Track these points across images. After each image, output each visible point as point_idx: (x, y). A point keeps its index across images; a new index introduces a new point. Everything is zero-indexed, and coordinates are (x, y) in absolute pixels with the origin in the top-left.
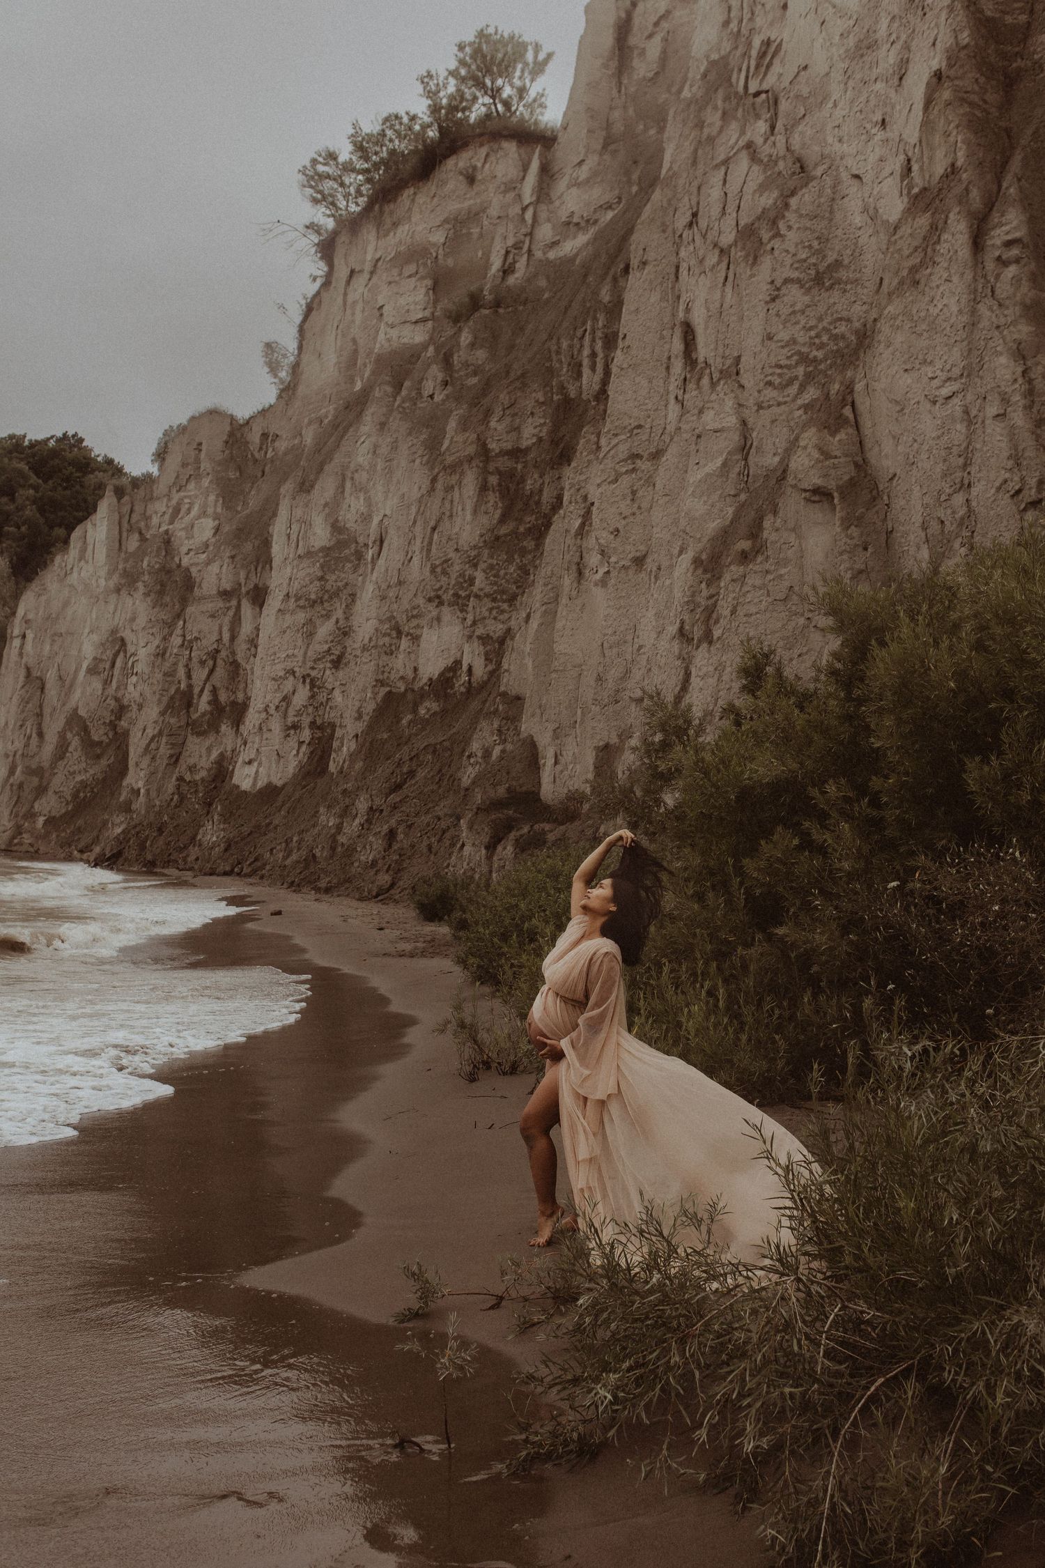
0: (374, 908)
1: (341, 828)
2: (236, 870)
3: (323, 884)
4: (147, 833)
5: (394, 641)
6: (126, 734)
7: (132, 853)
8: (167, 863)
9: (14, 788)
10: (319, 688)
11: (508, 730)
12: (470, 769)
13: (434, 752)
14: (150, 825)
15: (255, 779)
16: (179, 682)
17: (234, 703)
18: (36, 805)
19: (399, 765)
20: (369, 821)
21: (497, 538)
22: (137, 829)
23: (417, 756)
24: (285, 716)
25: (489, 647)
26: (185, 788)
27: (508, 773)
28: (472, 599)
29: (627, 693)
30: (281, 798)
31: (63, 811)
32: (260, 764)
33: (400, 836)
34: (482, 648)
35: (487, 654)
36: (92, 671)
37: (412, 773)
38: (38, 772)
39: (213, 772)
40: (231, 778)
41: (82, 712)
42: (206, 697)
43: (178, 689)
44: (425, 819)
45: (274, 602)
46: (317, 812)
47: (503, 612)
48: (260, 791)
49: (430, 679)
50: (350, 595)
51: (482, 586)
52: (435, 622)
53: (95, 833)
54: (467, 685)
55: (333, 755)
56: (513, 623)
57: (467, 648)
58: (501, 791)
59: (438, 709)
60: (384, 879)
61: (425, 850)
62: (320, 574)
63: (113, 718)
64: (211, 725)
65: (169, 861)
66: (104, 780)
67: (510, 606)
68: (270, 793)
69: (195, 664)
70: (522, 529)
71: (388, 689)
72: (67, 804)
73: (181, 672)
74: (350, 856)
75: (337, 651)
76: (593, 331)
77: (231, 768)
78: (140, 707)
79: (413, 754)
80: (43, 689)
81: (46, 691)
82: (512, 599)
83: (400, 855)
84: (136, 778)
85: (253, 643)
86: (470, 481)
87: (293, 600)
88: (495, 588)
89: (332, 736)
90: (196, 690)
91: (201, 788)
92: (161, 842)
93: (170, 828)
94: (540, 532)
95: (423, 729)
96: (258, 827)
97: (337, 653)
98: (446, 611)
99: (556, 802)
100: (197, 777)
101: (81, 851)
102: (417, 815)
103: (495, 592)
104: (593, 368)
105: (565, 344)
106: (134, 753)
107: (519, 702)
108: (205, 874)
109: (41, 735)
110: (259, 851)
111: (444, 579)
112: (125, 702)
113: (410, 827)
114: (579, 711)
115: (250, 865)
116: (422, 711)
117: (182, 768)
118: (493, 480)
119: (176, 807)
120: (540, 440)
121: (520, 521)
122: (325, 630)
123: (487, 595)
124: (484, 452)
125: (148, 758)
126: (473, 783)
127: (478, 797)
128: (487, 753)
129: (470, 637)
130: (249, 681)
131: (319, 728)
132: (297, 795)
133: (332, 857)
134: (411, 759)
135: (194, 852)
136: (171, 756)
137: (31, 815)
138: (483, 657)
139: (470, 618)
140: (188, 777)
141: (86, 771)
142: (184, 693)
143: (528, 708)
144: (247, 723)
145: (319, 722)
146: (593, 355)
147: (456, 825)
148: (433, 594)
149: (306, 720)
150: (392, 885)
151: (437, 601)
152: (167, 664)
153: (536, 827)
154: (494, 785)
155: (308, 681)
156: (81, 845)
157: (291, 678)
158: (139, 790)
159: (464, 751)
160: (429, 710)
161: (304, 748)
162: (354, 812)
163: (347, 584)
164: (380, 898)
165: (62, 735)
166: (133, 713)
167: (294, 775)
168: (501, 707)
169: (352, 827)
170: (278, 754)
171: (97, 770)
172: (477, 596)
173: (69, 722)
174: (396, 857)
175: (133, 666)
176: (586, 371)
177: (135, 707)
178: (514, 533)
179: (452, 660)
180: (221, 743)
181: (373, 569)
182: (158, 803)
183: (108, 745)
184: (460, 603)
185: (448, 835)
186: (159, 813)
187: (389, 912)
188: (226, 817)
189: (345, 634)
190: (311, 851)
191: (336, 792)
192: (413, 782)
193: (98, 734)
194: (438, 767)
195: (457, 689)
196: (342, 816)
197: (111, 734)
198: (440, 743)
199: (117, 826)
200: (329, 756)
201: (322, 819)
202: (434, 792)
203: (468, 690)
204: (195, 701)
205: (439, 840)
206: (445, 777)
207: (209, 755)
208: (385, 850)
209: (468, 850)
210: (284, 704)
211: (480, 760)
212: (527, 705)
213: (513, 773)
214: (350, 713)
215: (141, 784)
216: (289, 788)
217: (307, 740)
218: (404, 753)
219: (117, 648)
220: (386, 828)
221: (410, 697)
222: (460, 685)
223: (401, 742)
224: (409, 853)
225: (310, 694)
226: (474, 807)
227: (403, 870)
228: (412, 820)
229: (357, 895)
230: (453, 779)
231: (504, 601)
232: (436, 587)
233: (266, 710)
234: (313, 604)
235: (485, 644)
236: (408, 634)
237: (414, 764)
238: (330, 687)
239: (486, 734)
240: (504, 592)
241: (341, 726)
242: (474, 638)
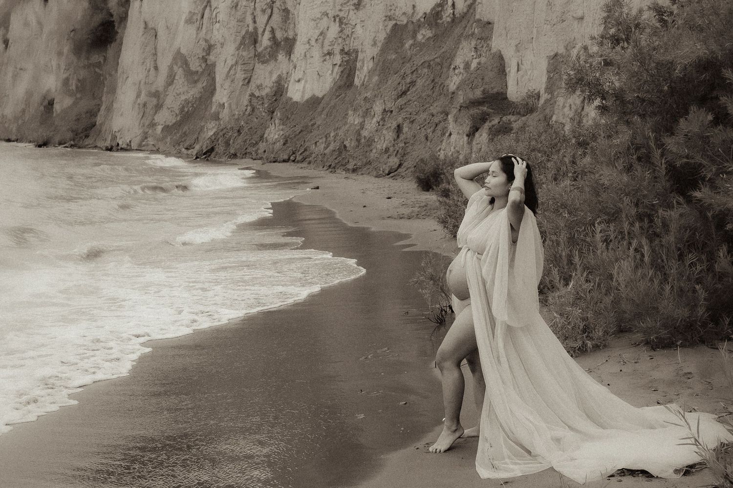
0: (387, 183)
1: (364, 125)
2: (292, 158)
3: (350, 166)
4: (230, 134)
6: (214, 65)
7: (220, 149)
8: (245, 155)
9: (141, 106)
10: (346, 24)
11: (482, 47)
12: (455, 78)
13: (429, 66)
14: (232, 128)
15: (303, 92)
16: (248, 26)
17: (287, 39)
18: (156, 118)
19: (403, 78)
20: (383, 119)
22: (223, 132)
23: (416, 70)
24: (322, 46)
26: (254, 101)
27: (483, 79)
29: (571, 13)
30: (321, 105)
31: (174, 121)
32: (306, 81)
33: (405, 129)
36: (189, 21)
37: (413, 83)
38: (156, 95)
39: (274, 89)
40: (287, 92)
41: (183, 51)
42: (267, 35)
43: (247, 32)
44: (424, 116)
46: (347, 114)
48: (307, 101)
49: (425, 13)
53: (196, 136)
54: (451, 16)
55: (357, 73)
58: (478, 93)
59: (431, 35)
61: (423, 139)
63: (205, 54)
64: (271, 55)
65: (246, 154)
66: (200, 98)
68: (314, 102)
69: (258, 12)
71: (394, 22)
72: (177, 115)
73: (249, 19)
74: (369, 146)
77: (286, 86)
78: (222, 45)
79: (414, 69)
80: (156, 36)
81: (158, 37)
83: (405, 143)
84: (221, 96)
89: (356, 59)
90: (260, 31)
91: (266, 101)
92: (240, 140)
93: (246, 129)
95: (421, 50)
96: (307, 127)
99: (519, 99)
100: (264, 93)
101: (187, 149)
102: (417, 113)
106: (219, 78)
107: (490, 26)
108: (270, 162)
109: (156, 68)
110: (307, 144)
112: (212, 43)
113: (412, 122)
114: (535, 31)
115: (301, 154)
116: (419, 37)
117: (253, 85)
119: (249, 115)
125: (229, 80)
126: (458, 88)
127: (461, 99)
128: (467, 66)
130: (297, 23)
131: (346, 53)
132: (332, 103)
133: (357, 146)
134: (412, 73)
135: (262, 146)
136: (245, 79)
137: (153, 125)
140: (257, 94)
141: (188, 92)
142: (252, 33)
143: (497, 29)
144: (296, 52)
145: (346, 50)
147: (445, 120)
149: (337, 49)
150: (400, 165)
152: (239, 13)
153: (504, 119)
154: (472, 89)
155: (337, 20)
156: (187, 144)
157: (325, 19)
158: (224, 104)
159: (450, 65)
160: (424, 36)
161: (337, 67)
162: (373, 114)
164: (391, 175)
165: (171, 68)
166: (218, 49)
167: (331, 89)
168: (477, 30)
169: (371, 124)
170: (318, 74)
171: (194, 92)
173: (174, 59)
174: (403, 144)
175: (216, 16)
177: (219, 46)
180: (279, 69)
182: (237, 113)
183: (202, 73)
185: (439, 127)
186: (238, 119)
187: (398, 185)
188: (285, 120)
190: (343, 142)
191: (360, 100)
192: (414, 89)
193: (195, 65)
194: (432, 78)
195: (444, 19)
196: (364, 117)
197: (204, 65)
198: (434, 60)
199: (210, 130)
200: (355, 73)
201: (350, 119)
202: (428, 96)
203: (453, 20)
204: (259, 39)
205: (434, 131)
206: (437, 85)
207: (271, 77)
208: (394, 140)
209: (454, 137)
210: (321, 37)
211: (462, 71)
212: (495, 26)
213: (487, 79)
214: (368, 42)
215: (225, 100)
216: (326, 99)
217: (339, 63)
218: (408, 68)
219: (205, 4)
220: (394, 125)
221: (410, 27)
222: (447, 16)
223: (405, 60)
224: (411, 142)
225: (340, 29)
226: (459, 105)
227: (407, 153)
228: (413, 117)
229: (375, 173)
230: (443, 86)
233: (308, 42)
237: (414, 76)
238: (353, 23)
239: (466, 51)
241: (362, 52)
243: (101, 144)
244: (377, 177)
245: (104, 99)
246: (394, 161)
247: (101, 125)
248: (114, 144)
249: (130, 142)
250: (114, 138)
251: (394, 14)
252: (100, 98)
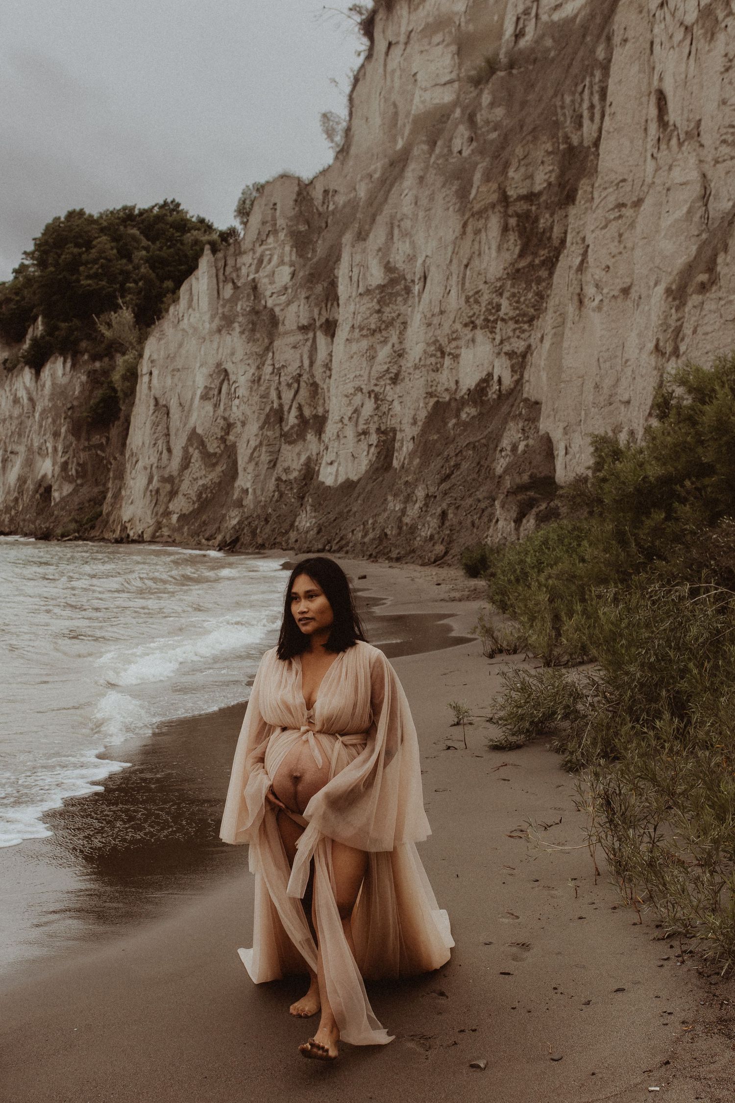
0: (433, 571)
1: (405, 511)
2: (327, 548)
3: (393, 555)
4: (256, 522)
5: (439, 360)
6: (234, 446)
7: (246, 539)
8: (274, 546)
9: (153, 493)
10: (382, 400)
11: (530, 428)
12: (502, 460)
13: (474, 447)
14: (258, 516)
15: (336, 476)
16: (272, 402)
17: (316, 417)
18: (170, 506)
19: (447, 460)
20: (426, 505)
21: (518, 271)
22: (250, 520)
23: (461, 451)
24: (357, 425)
25: (514, 361)
26: (283, 487)
27: (531, 463)
28: (499, 322)
29: (618, 397)
30: (357, 491)
31: (191, 509)
32: (339, 464)
33: (450, 516)
34: (508, 362)
35: (512, 366)
36: (205, 397)
37: (457, 466)
38: (170, 480)
39: (303, 472)
40: (318, 476)
41: (199, 431)
42: (294, 412)
43: (272, 408)
44: (470, 501)
45: (342, 333)
46: (386, 500)
47: (523, 331)
48: (341, 486)
49: (469, 390)
50: (403, 323)
51: (507, 311)
52: (471, 342)
53: (217, 525)
54: (498, 392)
55: (396, 454)
56: (532, 341)
57: (497, 363)
58: (526, 478)
59: (475, 414)
60: (440, 549)
61: (470, 526)
62: (377, 307)
63: (223, 434)
64: (298, 435)
65: (275, 544)
66: (220, 483)
67: (530, 325)
68: (349, 486)
69: (283, 388)
70: (537, 261)
71: (436, 399)
72: (194, 503)
73: (273, 395)
74: (412, 533)
75: (394, 370)
76: (591, 86)
77: (317, 468)
78: (244, 424)
79: (458, 451)
80: (168, 414)
81: (171, 415)
82: (531, 321)
83: (451, 530)
84: (244, 480)
85: (328, 367)
86: (494, 223)
87: (357, 331)
88: (518, 312)
89: (394, 439)
90: (286, 408)
91: (295, 486)
92: (268, 529)
93: (274, 518)
94: (551, 264)
95: (465, 430)
96: (341, 514)
97: (395, 371)
98: (480, 335)
99: (568, 484)
100: (291, 477)
101: (208, 539)
102: (463, 498)
103: (518, 315)
104: (592, 119)
105: (568, 99)
106: (242, 461)
107: (538, 406)
108: (302, 553)
109: (169, 450)
110: (344, 532)
111: (476, 307)
112: (232, 421)
113: (457, 508)
114: (583, 413)
115: (337, 542)
116: (464, 416)
117: (279, 468)
118: (513, 222)
119: (277, 501)
120: (550, 184)
121: (535, 254)
122: (384, 353)
123: (511, 319)
124: (504, 199)
125: (253, 463)
126: (505, 472)
127: (508, 484)
128: (514, 448)
129: (499, 354)
130: (326, 398)
131: (383, 433)
132: (369, 488)
133: (399, 534)
134: (457, 455)
135: (293, 535)
136: (270, 462)
137: (167, 514)
138: (510, 370)
139: (498, 338)
140: (284, 478)
141: (206, 477)
142: (276, 411)
143: (545, 410)
144: (327, 432)
145: (383, 428)
146: (592, 107)
147: (492, 506)
148: (468, 320)
149: (373, 428)
150: (446, 553)
151: (472, 325)
152: (263, 388)
153: (552, 504)
154: (520, 473)
155: (373, 396)
156: (207, 535)
157: (359, 394)
158: (247, 490)
159: (497, 446)
160: (468, 414)
161: (373, 449)
162: (414, 499)
163: (399, 315)
165: (185, 450)
166: (238, 428)
167: (367, 472)
168: (524, 411)
169: (413, 511)
170: (353, 455)
171: (214, 476)
172: (503, 320)
173: (190, 439)
174: (448, 531)
175: (235, 391)
176: (586, 122)
177: (239, 424)
178: (531, 265)
179: (485, 373)
180: (308, 449)
181: (419, 302)
182: (263, 499)
183: (221, 455)
184: (489, 326)
185: (486, 513)
186: (264, 507)
187: (445, 573)
188: (316, 508)
189: (400, 356)
190: (383, 530)
191: (400, 483)
192: (459, 473)
193: (213, 447)
194: (477, 460)
195: (490, 396)
196: (405, 502)
197: (222, 446)
198: (479, 441)
199: (233, 519)
200: (393, 455)
201: (391, 505)
202: (474, 480)
203: (499, 397)
204: (285, 417)
205: (480, 518)
206: (483, 468)
207: (299, 459)
208: (439, 527)
209: (501, 523)
210: (355, 415)
211: (509, 453)
212: (544, 407)
213: (535, 463)
214: (407, 420)
215: (249, 485)
216: (363, 482)
217: (375, 443)
218: (451, 451)
219: (222, 378)
220: (439, 510)
221: (454, 405)
222: (492, 393)
223: (448, 441)
224: (458, 528)
225: (375, 406)
226: (505, 491)
227: (453, 541)
228: (459, 503)
229: (420, 562)
230: (489, 469)
231: (525, 323)
232: (470, 314)
233: (341, 421)
234: (373, 333)
235: (510, 358)
236: (450, 354)
237: (459, 458)
238: (390, 399)
239: (513, 432)
240: (524, 315)
241: (401, 430)
242: (502, 354)
243: (107, 535)
244: (422, 565)
245: (110, 485)
247: (109, 514)
248: (124, 535)
249: (142, 533)
250: (124, 529)
251: (436, 390)
252: (104, 485)
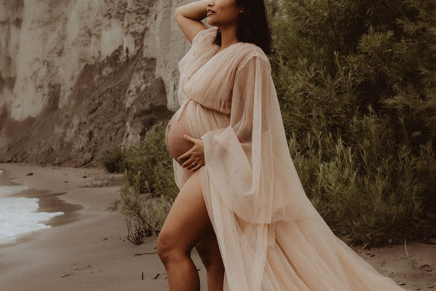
1: (65, 134)
2: (14, 160)
3: (57, 161)
5: (88, 38)
10: (52, 67)
11: (149, 76)
12: (130, 99)
13: (111, 92)
15: (22, 114)
17: (9, 78)
19: (93, 100)
20: (79, 129)
23: (102, 94)
24: (35, 82)
25: (137, 38)
27: (150, 97)
28: (126, 14)
30: (35, 123)
32: (24, 106)
33: (95, 134)
34: (133, 38)
35: (135, 41)
37: (100, 104)
40: (10, 114)
44: (109, 124)
45: (26, 25)
46: (53, 128)
47: (142, 19)
48: (25, 121)
49: (107, 57)
50: (65, 19)
51: (131, 7)
52: (108, 27)
54: (126, 58)
55: (60, 100)
56: (148, 25)
57: (125, 39)
58: (147, 106)
59: (112, 71)
61: (108, 140)
62: (49, 9)
67: (146, 16)
68: (30, 121)
71: (86, 63)
74: (70, 147)
75: (59, 48)
77: (10, 110)
79: (100, 94)
82: (147, 13)
83: (96, 143)
85: (17, 47)
87: (36, 23)
88: (138, 7)
89: (59, 91)
95: (105, 82)
97: (60, 48)
98: (114, 22)
102: (104, 123)
103: (138, 9)
107: (154, 61)
110: (25, 149)
111: (111, 5)
113: (100, 129)
115: (21, 156)
116: (104, 73)
122: (53, 37)
123: (134, 11)
126: (132, 105)
127: (135, 110)
128: (138, 89)
129: (126, 33)
130: (16, 66)
131: (52, 87)
132: (43, 121)
133: (61, 149)
134: (99, 97)
138: (134, 43)
139: (126, 24)
143: (158, 63)
144: (16, 86)
145: (52, 84)
147: (124, 126)
148: (106, 13)
149: (46, 84)
150: (92, 158)
151: (109, 16)
154: (143, 103)
157: (37, 63)
159: (126, 90)
160: (107, 72)
161: (46, 96)
162: (72, 125)
163: (62, 14)
164: (86, 165)
167: (42, 111)
168: (144, 65)
169: (71, 134)
170: (33, 101)
172: (129, 12)
174: (94, 144)
179: (118, 46)
180: (4, 98)
181: (75, 4)
184: (120, 16)
185: (120, 131)
187: (91, 171)
188: (9, 134)
189: (63, 38)
190: (51, 146)
191: (62, 117)
192: (101, 108)
194: (113, 100)
195: (121, 60)
196: (65, 128)
198: (114, 87)
200: (59, 100)
201: (56, 131)
202: (111, 112)
203: (127, 60)
205: (116, 134)
206: (117, 104)
208: (88, 142)
209: (130, 137)
210: (34, 76)
211: (135, 93)
212: (157, 62)
213: (153, 97)
214: (68, 78)
216: (39, 118)
217: (47, 93)
218: (96, 94)
220: (88, 131)
221: (97, 66)
222: (123, 58)
223: (94, 89)
224: (100, 142)
225: (48, 70)
226: (133, 115)
227: (97, 150)
228: (101, 126)
229: (74, 165)
230: (121, 104)
231: (143, 14)
232: (108, 9)
233: (25, 79)
234: (46, 24)
235: (134, 36)
236: (95, 35)
237: (101, 99)
238: (57, 65)
239: (137, 80)
240: (142, 9)
241: (63, 85)
242: (129, 34)
244: (75, 167)
246: (88, 156)
251: (86, 58)
